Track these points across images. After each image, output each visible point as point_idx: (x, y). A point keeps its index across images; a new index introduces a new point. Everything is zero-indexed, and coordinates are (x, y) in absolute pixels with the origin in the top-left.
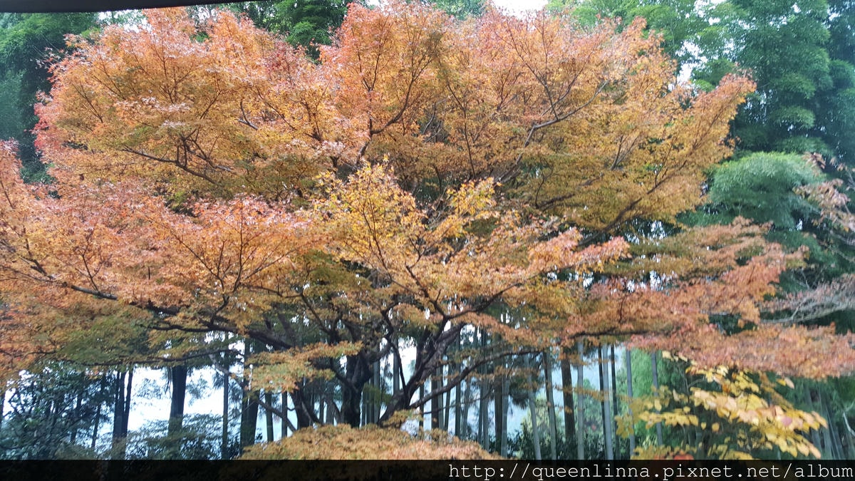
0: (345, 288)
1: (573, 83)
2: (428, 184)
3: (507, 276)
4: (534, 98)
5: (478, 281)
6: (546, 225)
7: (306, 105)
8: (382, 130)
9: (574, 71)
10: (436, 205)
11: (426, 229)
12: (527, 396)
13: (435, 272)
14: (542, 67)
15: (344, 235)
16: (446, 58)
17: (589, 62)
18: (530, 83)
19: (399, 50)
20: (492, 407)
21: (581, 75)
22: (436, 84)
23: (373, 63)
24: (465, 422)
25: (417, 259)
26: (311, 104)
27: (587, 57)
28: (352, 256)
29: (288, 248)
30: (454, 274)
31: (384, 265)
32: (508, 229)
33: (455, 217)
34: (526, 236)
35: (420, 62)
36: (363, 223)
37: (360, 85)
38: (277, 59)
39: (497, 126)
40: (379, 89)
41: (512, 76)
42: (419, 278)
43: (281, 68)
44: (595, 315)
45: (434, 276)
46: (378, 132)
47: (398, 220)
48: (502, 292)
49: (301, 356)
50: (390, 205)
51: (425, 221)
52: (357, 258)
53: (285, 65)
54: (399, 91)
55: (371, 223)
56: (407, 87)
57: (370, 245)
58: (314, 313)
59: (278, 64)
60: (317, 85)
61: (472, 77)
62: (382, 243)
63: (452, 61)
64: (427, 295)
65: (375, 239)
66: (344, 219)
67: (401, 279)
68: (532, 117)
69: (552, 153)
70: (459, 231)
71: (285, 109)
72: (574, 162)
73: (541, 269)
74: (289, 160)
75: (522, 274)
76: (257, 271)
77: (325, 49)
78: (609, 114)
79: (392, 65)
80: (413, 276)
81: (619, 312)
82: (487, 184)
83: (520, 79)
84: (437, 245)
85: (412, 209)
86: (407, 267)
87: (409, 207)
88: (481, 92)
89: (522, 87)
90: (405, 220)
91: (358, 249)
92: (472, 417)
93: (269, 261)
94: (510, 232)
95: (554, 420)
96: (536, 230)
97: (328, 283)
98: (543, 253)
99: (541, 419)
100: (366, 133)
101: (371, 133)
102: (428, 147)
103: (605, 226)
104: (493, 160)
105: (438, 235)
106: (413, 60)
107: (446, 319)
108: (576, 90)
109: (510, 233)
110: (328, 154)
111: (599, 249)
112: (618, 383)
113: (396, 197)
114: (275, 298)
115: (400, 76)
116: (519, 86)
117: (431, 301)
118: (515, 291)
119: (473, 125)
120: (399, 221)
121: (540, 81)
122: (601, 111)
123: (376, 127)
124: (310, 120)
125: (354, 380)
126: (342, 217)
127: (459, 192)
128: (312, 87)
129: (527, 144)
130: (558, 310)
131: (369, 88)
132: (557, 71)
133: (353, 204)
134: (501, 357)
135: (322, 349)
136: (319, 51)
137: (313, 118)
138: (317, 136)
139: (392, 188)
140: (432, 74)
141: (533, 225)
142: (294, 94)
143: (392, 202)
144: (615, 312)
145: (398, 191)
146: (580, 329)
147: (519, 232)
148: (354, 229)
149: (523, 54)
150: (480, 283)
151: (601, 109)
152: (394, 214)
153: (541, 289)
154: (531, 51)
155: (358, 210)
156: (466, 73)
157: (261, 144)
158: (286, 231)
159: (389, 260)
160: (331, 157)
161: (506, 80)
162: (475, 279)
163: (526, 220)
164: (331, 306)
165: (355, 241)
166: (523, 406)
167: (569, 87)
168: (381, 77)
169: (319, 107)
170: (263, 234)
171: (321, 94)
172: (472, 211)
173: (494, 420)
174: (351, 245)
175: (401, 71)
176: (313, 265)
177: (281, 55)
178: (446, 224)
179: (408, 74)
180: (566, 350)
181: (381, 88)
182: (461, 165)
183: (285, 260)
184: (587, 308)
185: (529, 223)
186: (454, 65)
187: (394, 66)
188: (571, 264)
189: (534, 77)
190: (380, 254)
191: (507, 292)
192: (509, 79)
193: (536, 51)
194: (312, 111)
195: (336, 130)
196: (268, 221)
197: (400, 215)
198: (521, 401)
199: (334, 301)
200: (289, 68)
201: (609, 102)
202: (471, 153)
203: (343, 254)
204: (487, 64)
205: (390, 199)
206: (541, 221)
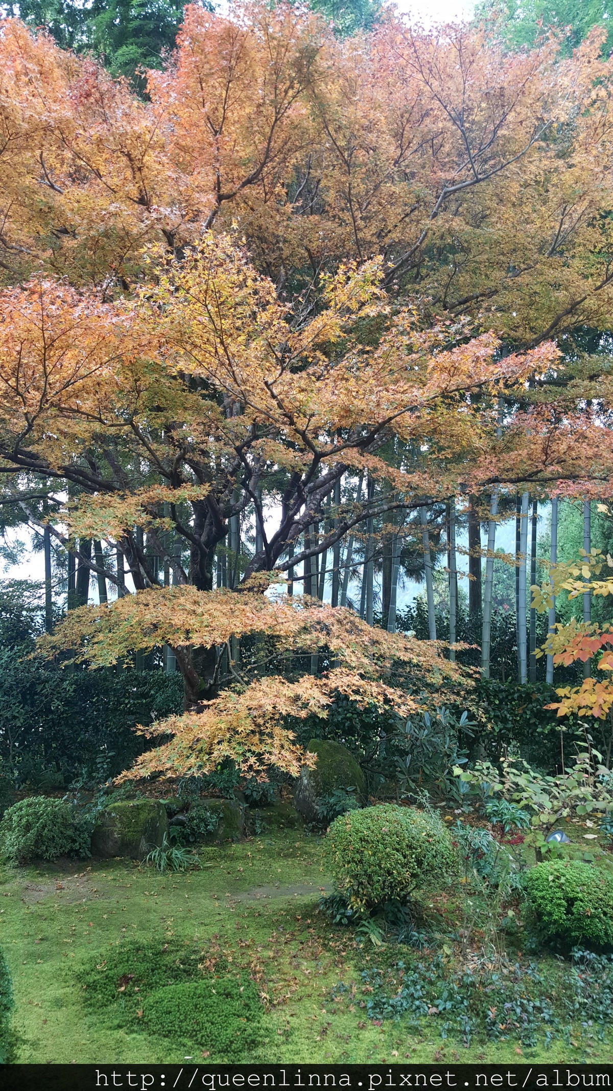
0: (188, 416)
1: (499, 126)
2: (299, 277)
3: (398, 396)
4: (447, 148)
5: (359, 404)
6: (453, 329)
7: (128, 155)
8: (235, 194)
9: (503, 106)
10: (304, 295)
11: (291, 332)
12: (423, 567)
13: (303, 390)
14: (457, 101)
15: (182, 338)
16: (323, 86)
17: (523, 93)
18: (440, 125)
19: (257, 75)
20: (378, 579)
21: (513, 114)
22: (310, 124)
23: (221, 96)
24: (344, 595)
25: (279, 372)
26: (135, 153)
27: (520, 85)
28: (192, 369)
29: (107, 354)
30: (328, 395)
31: (235, 380)
32: (402, 333)
33: (330, 313)
34: (427, 344)
35: (286, 92)
36: (205, 319)
37: (203, 128)
38: (86, 87)
39: (393, 188)
40: (230, 134)
41: (416, 116)
42: (283, 400)
43: (92, 100)
44: (513, 454)
45: (301, 396)
46: (230, 197)
47: (254, 315)
48: (391, 419)
49: (133, 500)
50: (242, 294)
51: (289, 319)
52: (199, 371)
53: (98, 95)
54: (258, 136)
55: (217, 322)
56: (268, 130)
57: (216, 352)
58: (149, 449)
59: (88, 95)
60: (143, 124)
61: (360, 114)
62: (233, 349)
63: (331, 90)
64: (292, 423)
65: (222, 343)
66: (180, 313)
67: (259, 401)
68: (441, 174)
69: (468, 228)
70: (335, 333)
71: (99, 162)
72: (497, 243)
73: (444, 386)
74: (106, 235)
75: (420, 395)
76: (67, 385)
77: (155, 75)
78: (548, 172)
79: (246, 97)
80: (273, 396)
81: (545, 451)
82: (374, 267)
83: (427, 121)
84: (305, 353)
85: (272, 301)
86: (266, 383)
87: (268, 298)
88: (372, 137)
89: (430, 131)
90: (263, 317)
91: (200, 358)
92: (353, 590)
93: (83, 371)
94: (405, 338)
95: (456, 594)
96: (441, 336)
97: (165, 409)
98: (447, 365)
99: (440, 595)
100: (211, 197)
101: (220, 198)
102: (298, 221)
103: (535, 336)
104: (387, 240)
105: (307, 339)
106: (276, 88)
107: (319, 456)
108: (504, 136)
109: (405, 340)
110: (159, 226)
111: (522, 359)
112: (539, 552)
113: (249, 282)
114: (97, 427)
115: (259, 113)
116: (426, 130)
117: (297, 431)
118: (408, 419)
119: (360, 187)
120: (255, 318)
121: (454, 123)
122: (538, 167)
123: (225, 190)
124: (134, 178)
125: (203, 538)
126: (177, 310)
127: (336, 277)
128: (136, 128)
129: (435, 215)
130: (464, 443)
131: (216, 132)
132: (479, 106)
133: (191, 291)
134: (389, 509)
135: (158, 491)
136: (146, 80)
137: (138, 173)
138: (144, 201)
139: (244, 268)
140: (304, 111)
141: (437, 328)
142: (111, 138)
143: (245, 289)
144: (539, 451)
145: (252, 273)
146: (493, 473)
147: (416, 338)
148: (195, 328)
149: (432, 81)
150: (362, 407)
151: (536, 165)
152: (247, 308)
153: (443, 415)
154: (444, 76)
155: (199, 300)
156: (352, 109)
157: (69, 214)
158: (103, 327)
159: (241, 374)
160: (164, 231)
161: (408, 121)
162: (356, 402)
163: (427, 321)
164: (170, 440)
165: (196, 346)
166: (418, 579)
167: (495, 132)
168: (232, 116)
169: (146, 158)
170: (72, 332)
171: (148, 137)
172: (354, 306)
173: (381, 595)
174: (190, 352)
175: (259, 106)
176: (144, 383)
177: (91, 81)
178: (317, 323)
179: (269, 110)
180: (475, 501)
181: (232, 132)
182: (344, 246)
183: (106, 372)
184: (502, 445)
185: (432, 326)
186: (334, 96)
187: (249, 98)
188: (483, 379)
189: (445, 115)
190: (230, 364)
191: (397, 419)
192: (413, 119)
193: (451, 77)
194: (137, 164)
195: (169, 191)
196: (77, 312)
197: (255, 309)
198: (415, 572)
199: (174, 433)
200: (102, 99)
201: (549, 154)
202: (357, 229)
203: (181, 365)
204: (380, 95)
205: (242, 285)
206: (448, 323)
